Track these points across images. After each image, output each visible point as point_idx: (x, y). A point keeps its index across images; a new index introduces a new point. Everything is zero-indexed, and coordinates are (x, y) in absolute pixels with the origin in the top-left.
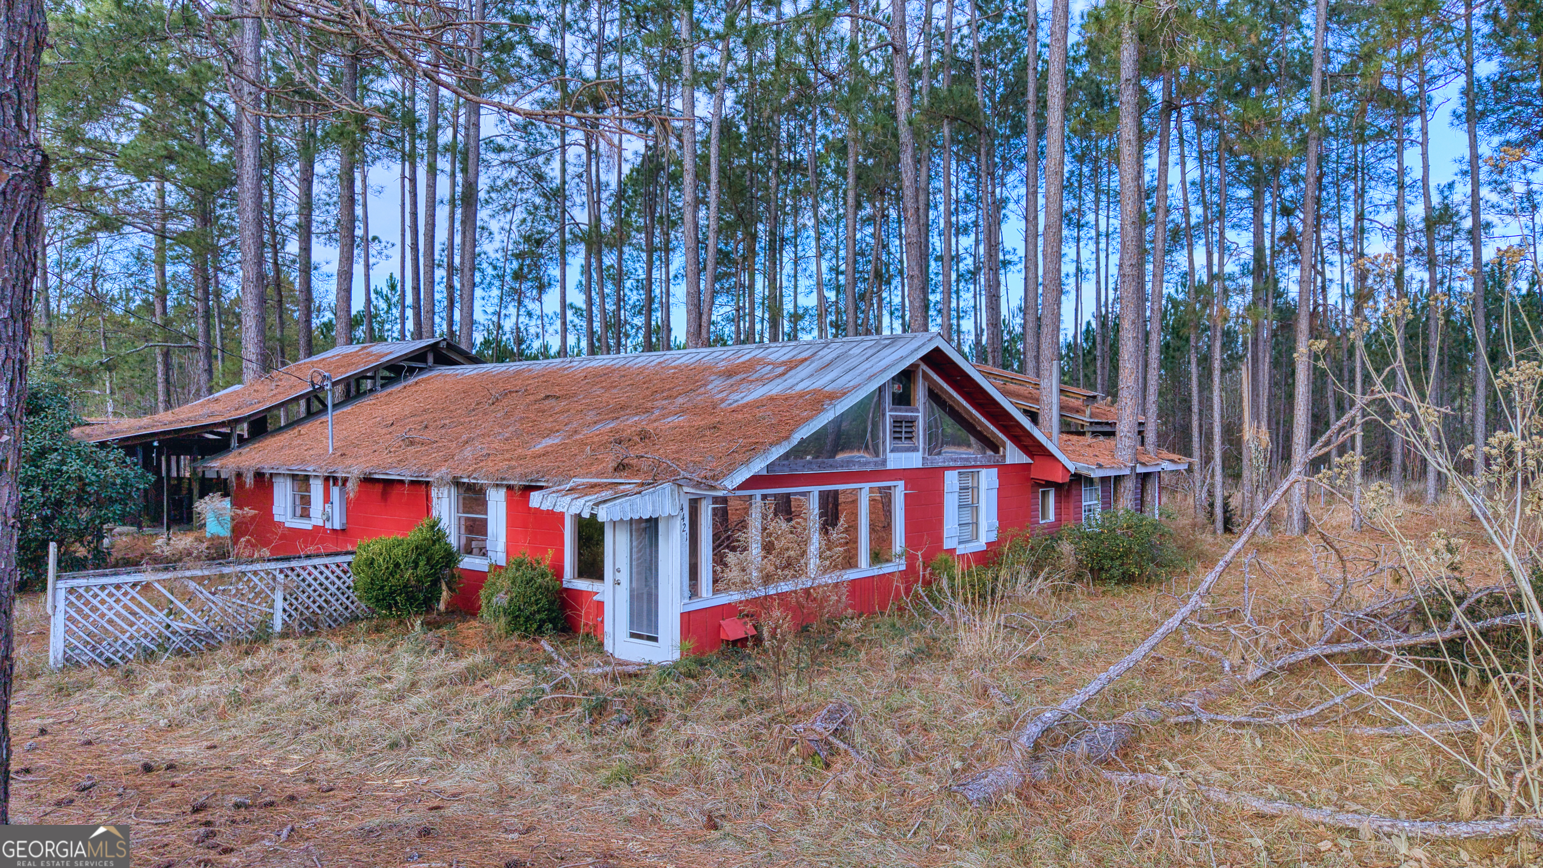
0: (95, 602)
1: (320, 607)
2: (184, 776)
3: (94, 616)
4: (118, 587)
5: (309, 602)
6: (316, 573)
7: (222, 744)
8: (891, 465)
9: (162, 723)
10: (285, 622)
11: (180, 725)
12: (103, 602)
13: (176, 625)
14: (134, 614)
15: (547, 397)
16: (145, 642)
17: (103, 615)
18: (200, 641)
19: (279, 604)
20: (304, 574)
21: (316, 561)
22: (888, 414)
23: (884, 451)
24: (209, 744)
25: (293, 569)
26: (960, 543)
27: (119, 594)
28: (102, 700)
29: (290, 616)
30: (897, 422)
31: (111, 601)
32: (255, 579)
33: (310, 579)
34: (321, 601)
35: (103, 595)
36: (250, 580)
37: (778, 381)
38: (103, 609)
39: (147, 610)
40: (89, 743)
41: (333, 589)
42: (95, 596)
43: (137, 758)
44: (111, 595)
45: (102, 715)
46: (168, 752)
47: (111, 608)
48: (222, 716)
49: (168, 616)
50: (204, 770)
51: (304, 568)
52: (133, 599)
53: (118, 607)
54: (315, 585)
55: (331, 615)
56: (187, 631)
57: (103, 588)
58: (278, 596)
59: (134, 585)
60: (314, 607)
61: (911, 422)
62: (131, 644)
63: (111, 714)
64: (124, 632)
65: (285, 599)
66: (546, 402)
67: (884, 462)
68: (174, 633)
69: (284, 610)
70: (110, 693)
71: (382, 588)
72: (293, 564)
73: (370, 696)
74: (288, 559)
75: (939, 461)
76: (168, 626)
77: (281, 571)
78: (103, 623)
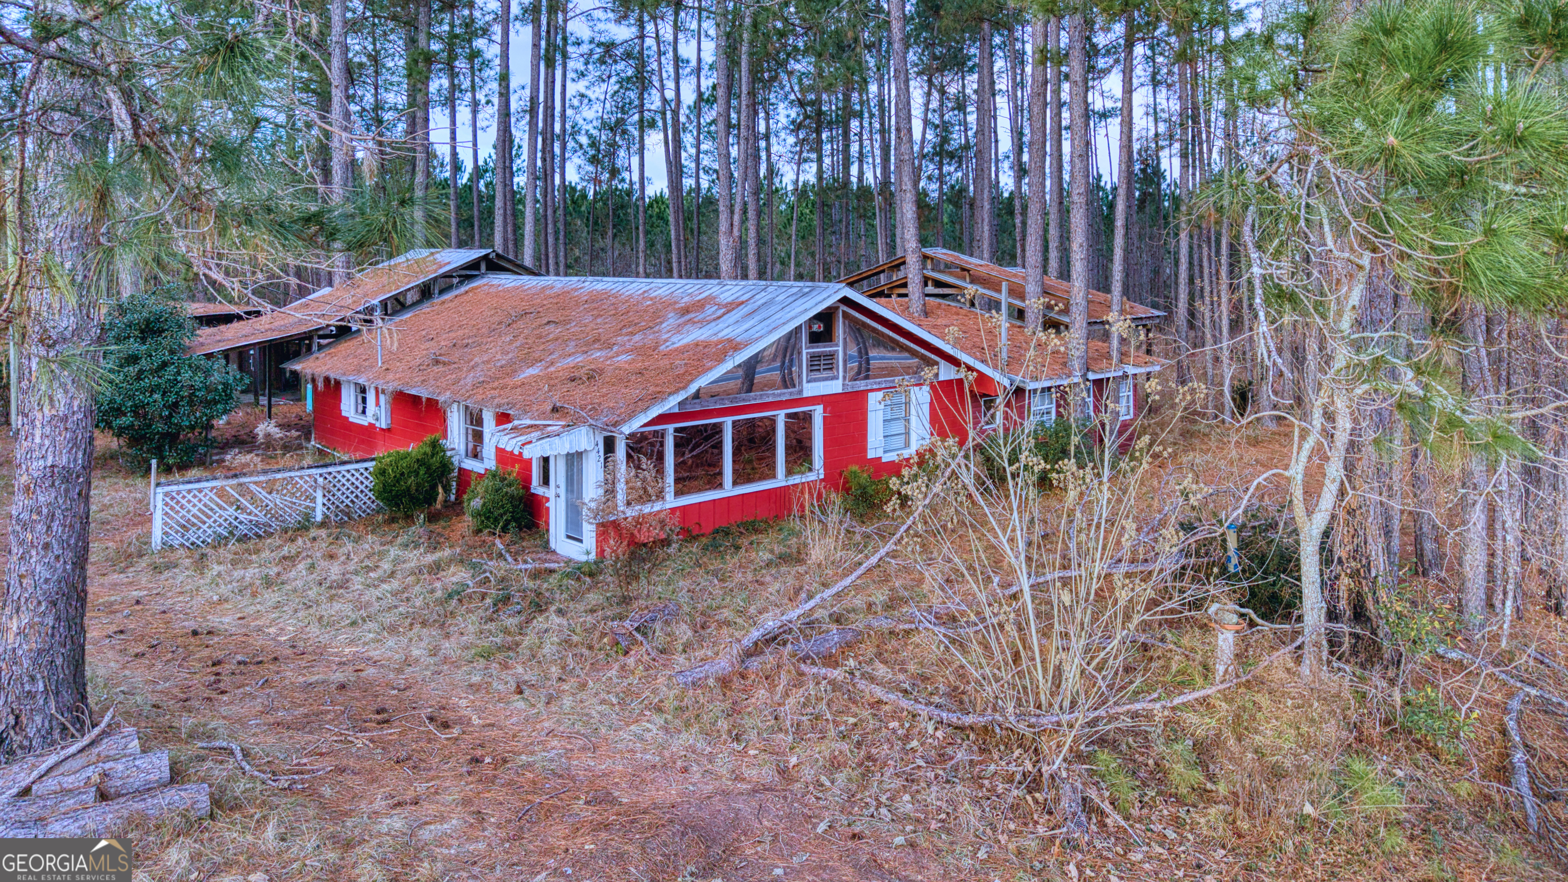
0: (184, 502)
1: (352, 501)
2: (216, 639)
3: (184, 512)
4: (200, 491)
5: (343, 498)
6: (348, 476)
7: (250, 615)
8: (806, 394)
9: (215, 598)
10: (324, 514)
11: (226, 600)
12: (189, 501)
13: (242, 517)
14: (212, 509)
15: (549, 322)
16: (220, 530)
17: (189, 511)
18: (260, 529)
19: (320, 500)
20: (339, 477)
21: (348, 467)
22: (804, 352)
23: (801, 383)
24: (239, 615)
25: (330, 473)
26: (885, 452)
27: (201, 496)
28: (180, 578)
29: (328, 508)
30: (813, 358)
31: (195, 501)
32: (301, 482)
33: (343, 481)
34: (352, 497)
35: (190, 497)
36: (297, 483)
37: (713, 324)
38: (189, 506)
39: (221, 508)
40: (164, 612)
41: (362, 487)
42: (184, 497)
43: (191, 625)
44: (195, 496)
45: (178, 590)
46: (214, 620)
47: (194, 506)
48: (254, 595)
49: (236, 510)
50: (231, 635)
51: (339, 472)
52: (211, 500)
53: (200, 505)
54: (348, 484)
55: (360, 508)
56: (251, 521)
57: (189, 491)
58: (319, 494)
59: (212, 489)
60: (347, 502)
61: (832, 356)
62: (209, 531)
63: (184, 589)
64: (204, 523)
65: (324, 496)
66: (547, 328)
67: (801, 391)
68: (241, 523)
69: (324, 504)
70: (187, 573)
71: (391, 491)
72: (330, 469)
73: (357, 583)
74: (326, 466)
75: (861, 385)
76: (236, 518)
77: (321, 475)
78: (189, 516)
